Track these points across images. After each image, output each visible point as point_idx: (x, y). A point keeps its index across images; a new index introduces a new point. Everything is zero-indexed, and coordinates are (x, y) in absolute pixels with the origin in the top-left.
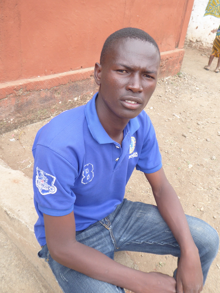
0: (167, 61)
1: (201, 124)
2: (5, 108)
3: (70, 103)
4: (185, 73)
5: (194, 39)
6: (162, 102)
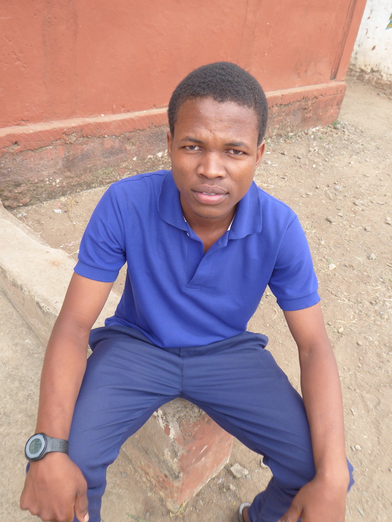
0: (314, 100)
1: (360, 204)
2: (49, 161)
3: (151, 161)
4: (346, 123)
5: (367, 66)
6: (300, 166)
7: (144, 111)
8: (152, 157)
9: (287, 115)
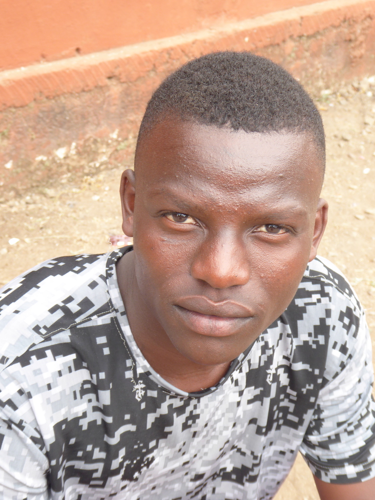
0: (367, 23)
6: (349, 156)
7: (23, 69)
8: (45, 158)
9: (315, 55)
